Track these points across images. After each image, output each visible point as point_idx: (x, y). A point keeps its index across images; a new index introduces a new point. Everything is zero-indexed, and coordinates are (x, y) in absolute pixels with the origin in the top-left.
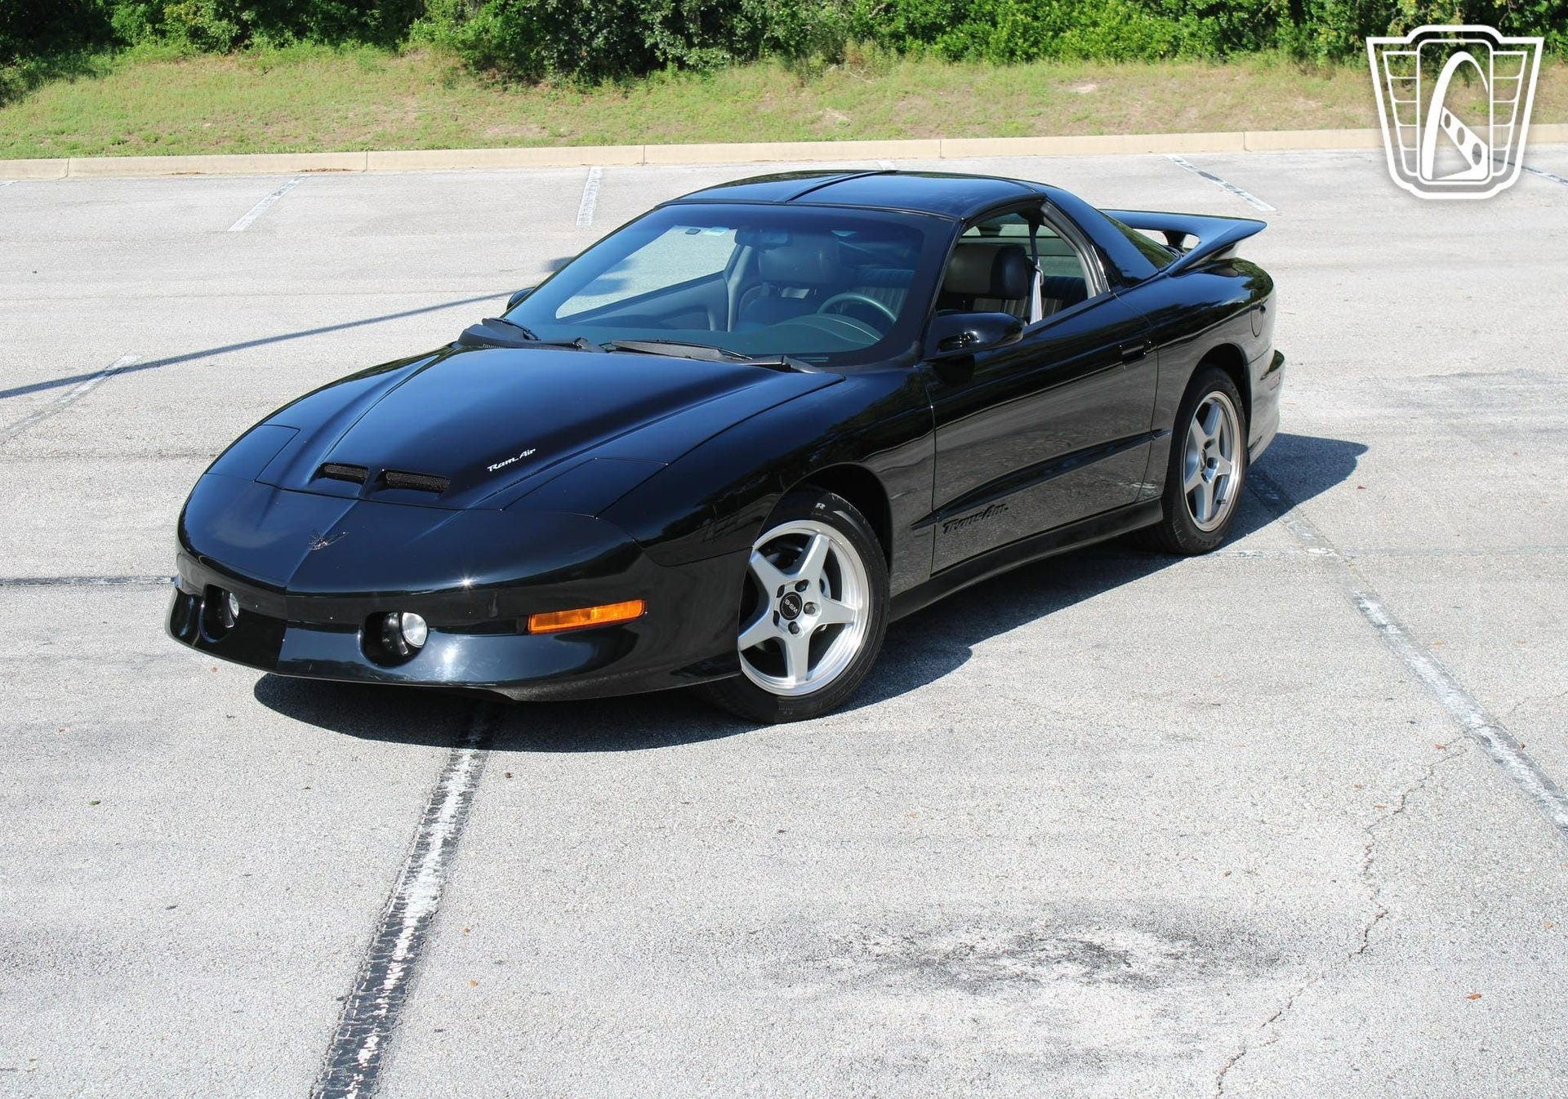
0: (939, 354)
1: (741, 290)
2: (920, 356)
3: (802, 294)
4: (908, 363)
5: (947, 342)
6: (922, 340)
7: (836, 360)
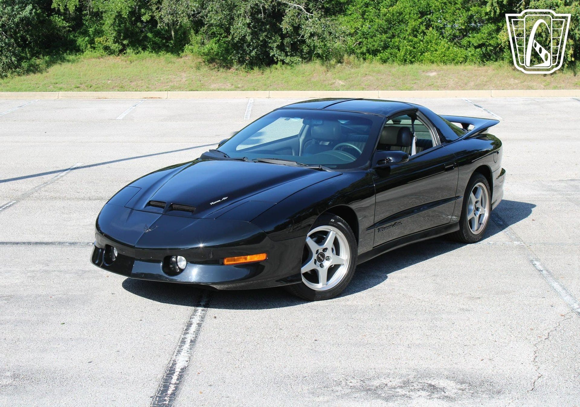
0: (378, 166)
1: (305, 141)
2: (370, 166)
3: (327, 143)
4: (366, 169)
5: (381, 161)
6: (371, 160)
7: (339, 167)
